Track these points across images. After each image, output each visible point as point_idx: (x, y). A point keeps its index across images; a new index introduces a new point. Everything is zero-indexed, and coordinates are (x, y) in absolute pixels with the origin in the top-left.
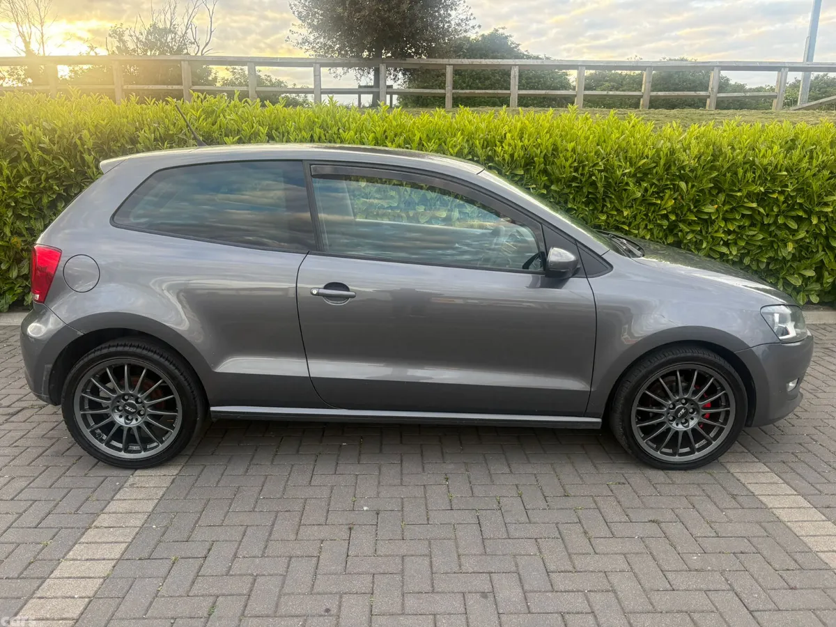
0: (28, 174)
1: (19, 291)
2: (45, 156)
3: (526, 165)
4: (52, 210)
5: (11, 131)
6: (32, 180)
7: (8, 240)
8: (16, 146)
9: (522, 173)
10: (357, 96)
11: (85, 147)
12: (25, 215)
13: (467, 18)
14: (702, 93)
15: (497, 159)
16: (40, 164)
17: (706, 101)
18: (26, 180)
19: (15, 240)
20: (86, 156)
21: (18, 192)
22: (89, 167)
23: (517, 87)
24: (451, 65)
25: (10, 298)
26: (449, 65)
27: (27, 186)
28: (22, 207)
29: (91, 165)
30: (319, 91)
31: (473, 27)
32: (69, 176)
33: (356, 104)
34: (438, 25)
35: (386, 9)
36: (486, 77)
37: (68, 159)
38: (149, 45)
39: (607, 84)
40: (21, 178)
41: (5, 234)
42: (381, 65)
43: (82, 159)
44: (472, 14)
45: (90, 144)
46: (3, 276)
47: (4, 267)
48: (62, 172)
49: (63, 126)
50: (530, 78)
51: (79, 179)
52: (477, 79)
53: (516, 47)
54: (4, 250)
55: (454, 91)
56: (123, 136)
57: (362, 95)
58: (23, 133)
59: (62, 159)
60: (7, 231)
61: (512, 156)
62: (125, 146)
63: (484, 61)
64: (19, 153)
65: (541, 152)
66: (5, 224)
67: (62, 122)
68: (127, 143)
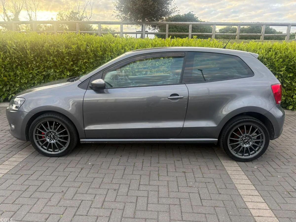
0: (9, 57)
1: (6, 95)
2: (15, 51)
4: (16, 69)
5: (4, 43)
6: (10, 59)
7: (2, 78)
8: (5, 48)
10: (136, 34)
11: (27, 48)
12: (8, 70)
13: (175, 8)
14: (259, 34)
16: (13, 54)
17: (260, 37)
18: (8, 59)
19: (5, 78)
20: (27, 51)
21: (5, 62)
22: (28, 55)
23: (191, 32)
24: (168, 24)
25: (3, 98)
26: (167, 24)
27: (8, 61)
28: (7, 67)
29: (29, 54)
30: (122, 33)
31: (177, 11)
32: (22, 58)
33: (135, 37)
34: (164, 10)
35: (145, 5)
36: (186, 28)
37: (22, 52)
38: (71, 18)
39: (230, 31)
40: (7, 58)
41: (1, 76)
42: (143, 24)
43: (26, 52)
44: (177, 6)
45: (28, 47)
46: (1, 90)
47: (1, 87)
48: (19, 56)
49: (20, 41)
50: (201, 29)
51: (25, 59)
52: (182, 29)
53: (197, 18)
54: (1, 82)
55: (169, 33)
56: (39, 45)
57: (137, 34)
58: (8, 44)
59: (20, 52)
60: (2, 75)
62: (40, 48)
63: (180, 23)
64: (6, 50)
66: (2, 73)
67: (20, 40)
68: (41, 47)
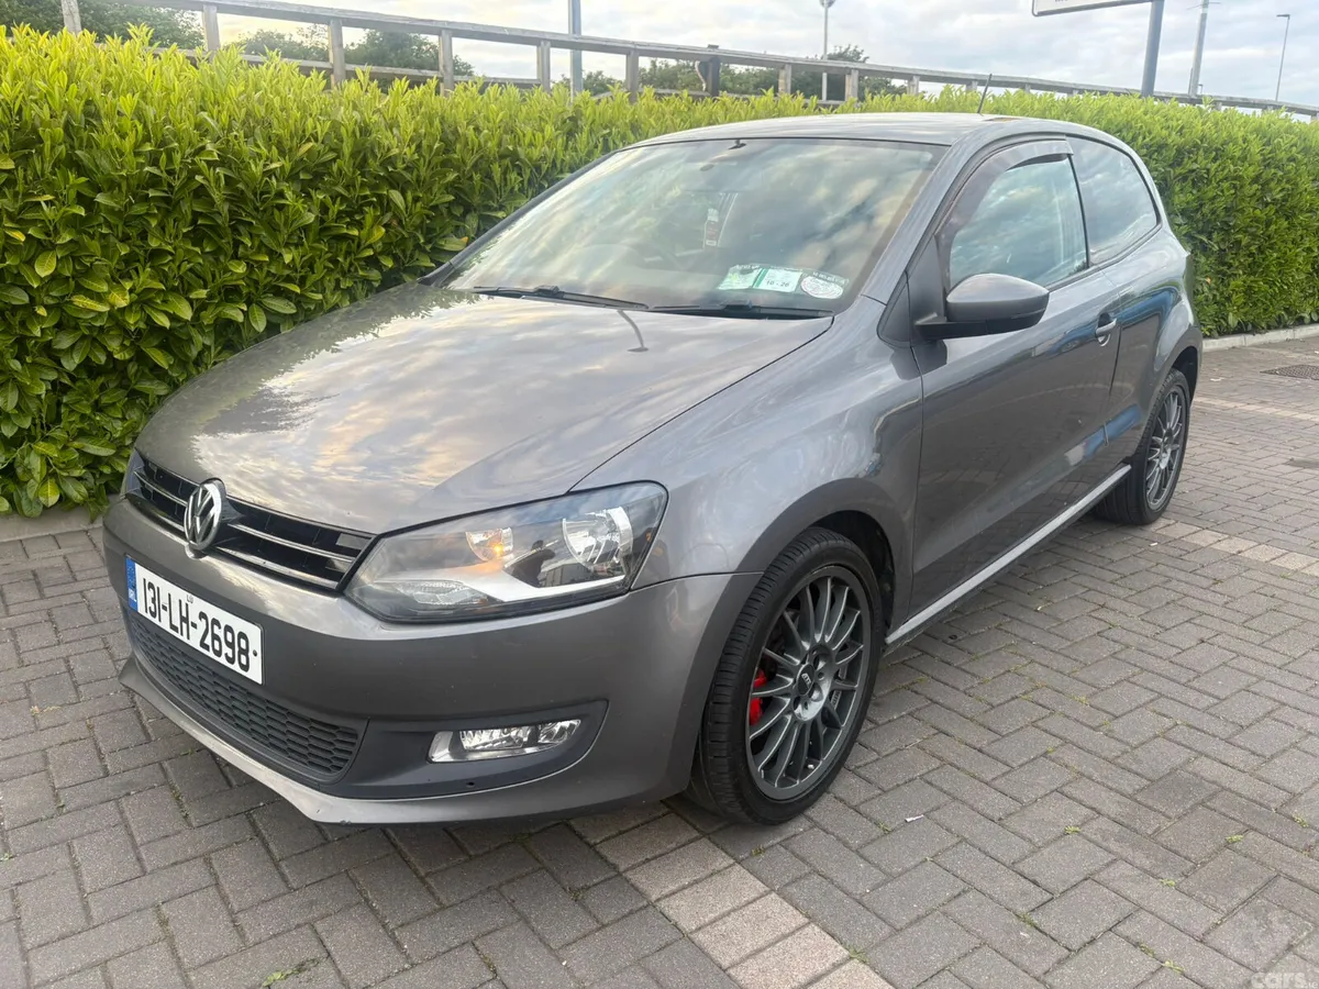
14: (431, 73)
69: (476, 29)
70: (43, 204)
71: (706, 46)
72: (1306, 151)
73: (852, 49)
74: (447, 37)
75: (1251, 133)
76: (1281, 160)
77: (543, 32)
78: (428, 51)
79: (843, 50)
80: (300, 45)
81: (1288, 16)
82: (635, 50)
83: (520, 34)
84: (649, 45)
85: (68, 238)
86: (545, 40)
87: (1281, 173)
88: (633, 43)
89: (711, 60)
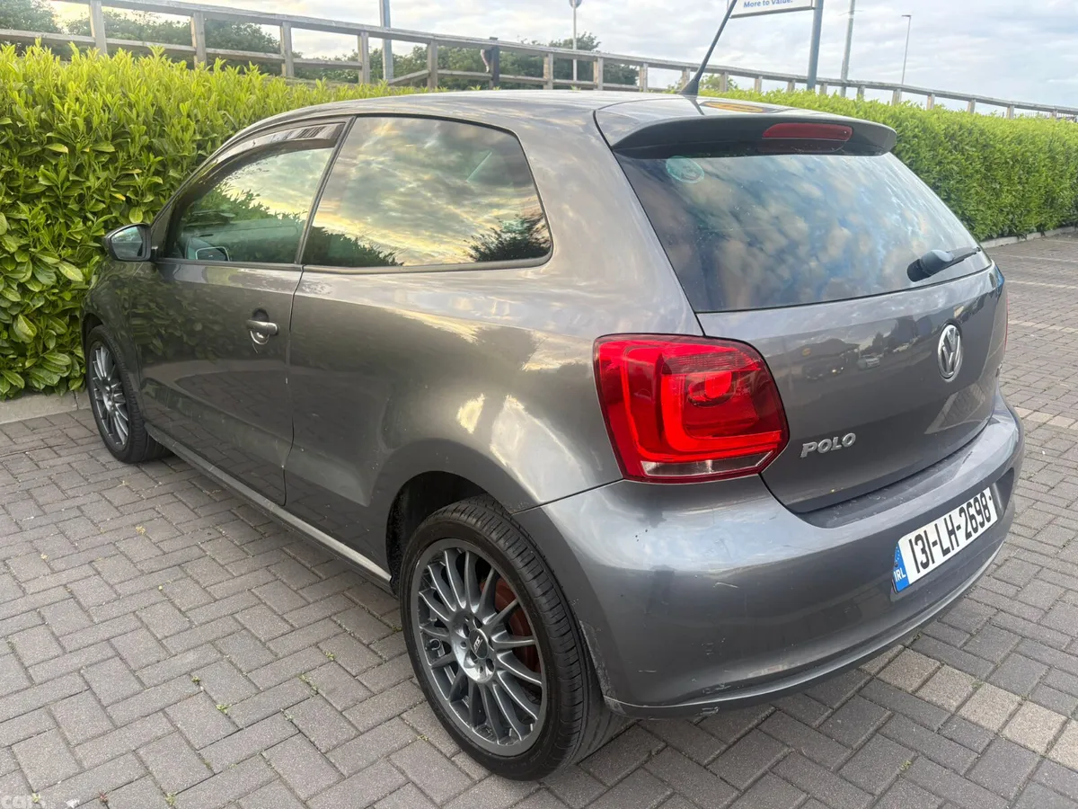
3: (115, 137)
9: (112, 149)
14: (274, 56)
15: (60, 125)
17: (281, 67)
61: (88, 122)
65: (138, 116)
69: (310, 22)
70: (136, 176)
71: (488, 38)
72: (924, 130)
73: (587, 35)
74: (288, 27)
75: (889, 118)
76: (909, 136)
77: (362, 25)
78: (245, 29)
79: (580, 36)
80: (134, 23)
81: (909, 16)
82: (434, 40)
83: (345, 26)
84: (444, 36)
85: (151, 199)
86: (365, 31)
87: (908, 146)
88: (432, 35)
89: (493, 49)
